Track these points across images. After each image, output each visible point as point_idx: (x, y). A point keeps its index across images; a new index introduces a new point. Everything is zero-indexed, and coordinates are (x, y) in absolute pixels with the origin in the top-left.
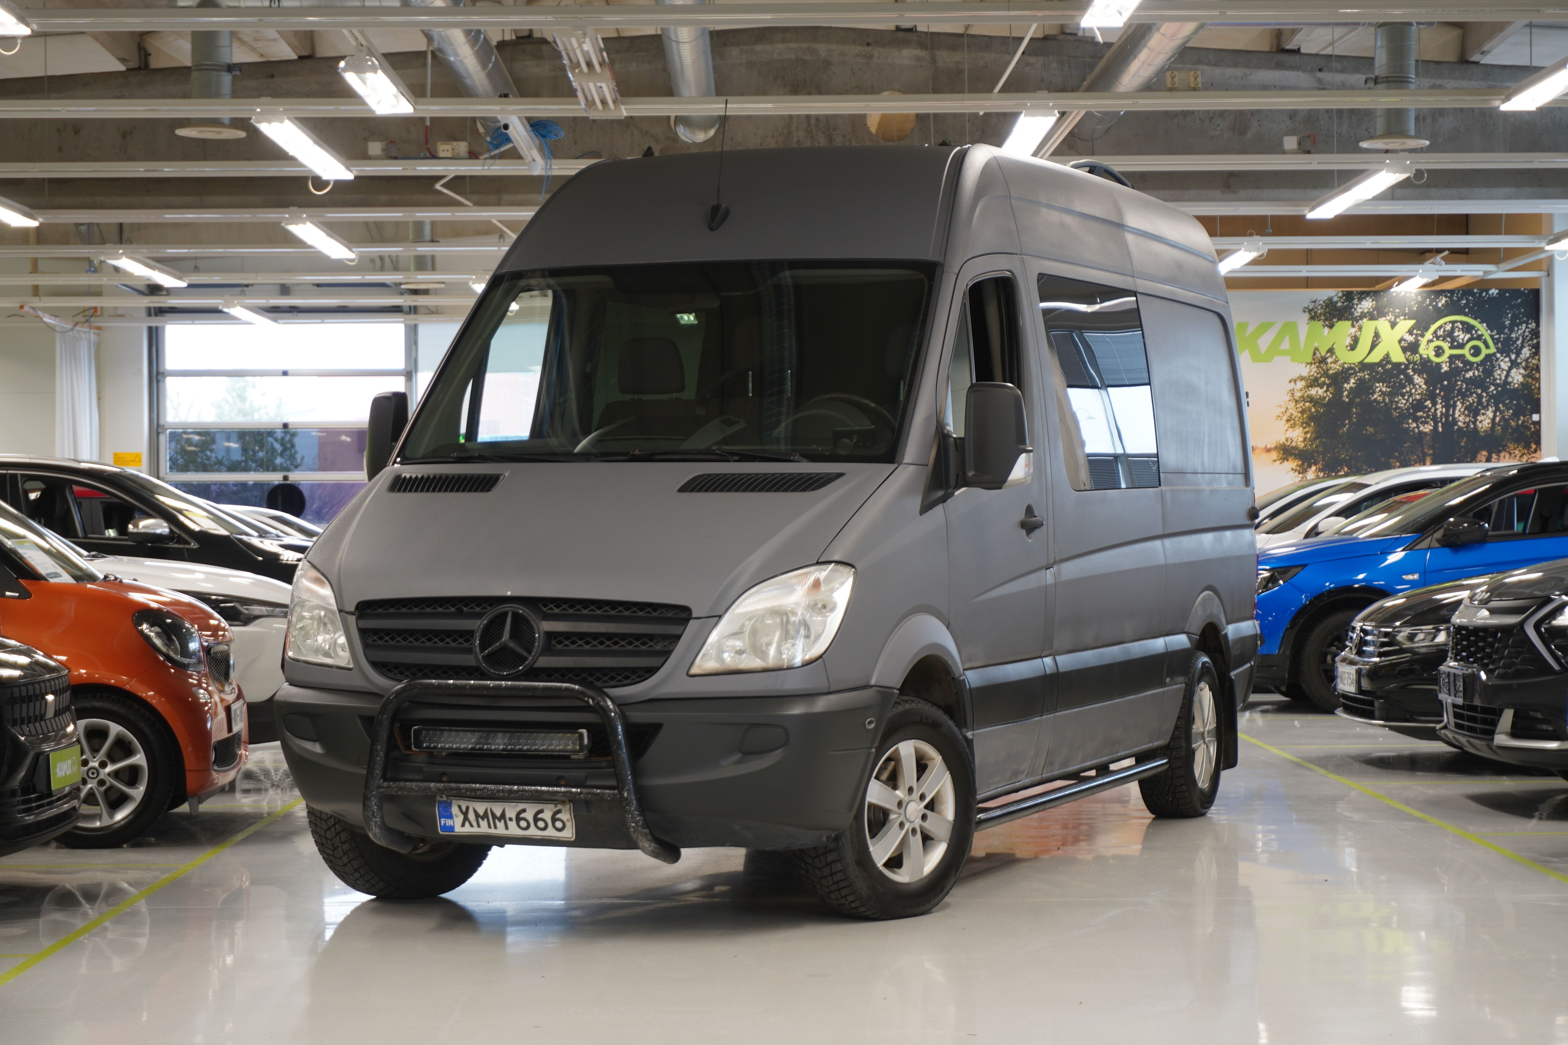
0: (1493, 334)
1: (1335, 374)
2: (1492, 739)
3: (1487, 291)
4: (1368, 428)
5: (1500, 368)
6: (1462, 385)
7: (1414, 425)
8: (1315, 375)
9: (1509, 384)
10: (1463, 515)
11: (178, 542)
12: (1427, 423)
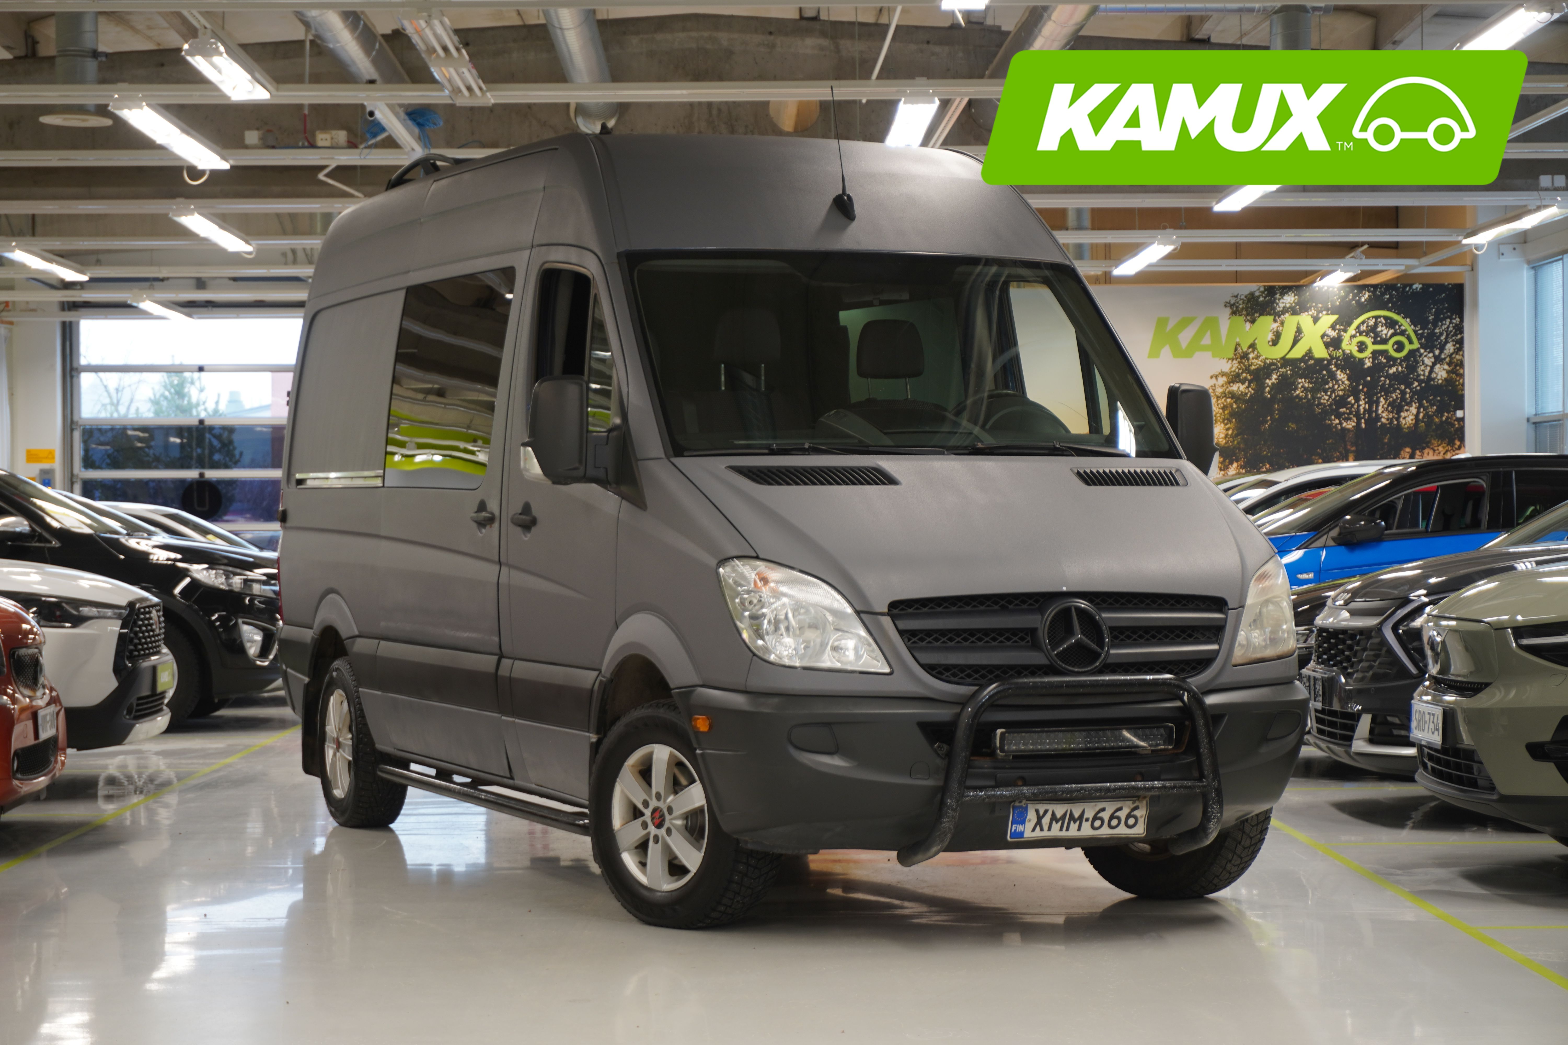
0: (1417, 329)
1: (1257, 369)
2: (1350, 746)
3: (1411, 286)
4: (1290, 424)
5: (1423, 364)
6: (1385, 381)
7: (1337, 421)
8: (1237, 370)
9: (1433, 379)
10: (1359, 513)
11: (39, 541)
12: (1350, 419)
